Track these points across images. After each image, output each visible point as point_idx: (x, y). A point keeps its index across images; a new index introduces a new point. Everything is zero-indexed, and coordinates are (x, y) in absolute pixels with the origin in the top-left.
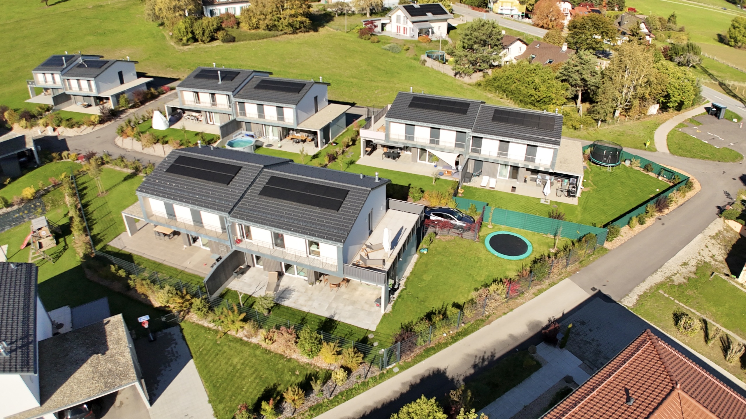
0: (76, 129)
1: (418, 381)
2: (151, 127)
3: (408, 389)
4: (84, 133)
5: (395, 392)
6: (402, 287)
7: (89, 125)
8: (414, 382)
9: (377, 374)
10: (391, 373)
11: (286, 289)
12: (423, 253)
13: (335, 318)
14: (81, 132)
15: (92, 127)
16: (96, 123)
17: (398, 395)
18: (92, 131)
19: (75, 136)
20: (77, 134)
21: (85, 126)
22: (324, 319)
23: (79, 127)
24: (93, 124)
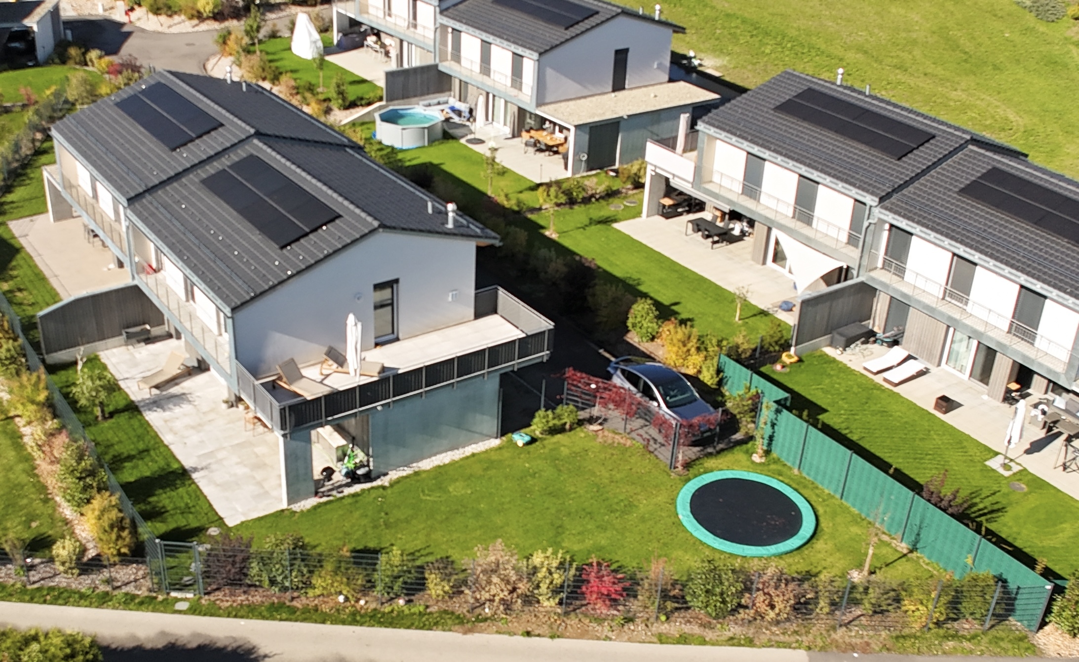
0: (163, 18)
1: (194, 645)
2: (290, 49)
3: (160, 646)
4: (174, 30)
5: (134, 637)
6: (384, 481)
7: (191, 17)
8: (185, 642)
9: (143, 592)
10: (168, 606)
11: (184, 394)
12: (516, 444)
13: (194, 476)
14: (170, 27)
15: (195, 21)
16: (205, 15)
17: (131, 644)
18: (190, 30)
19: (154, 32)
20: (160, 29)
21: (183, 17)
22: (175, 466)
23: (170, 16)
24: (199, 16)
